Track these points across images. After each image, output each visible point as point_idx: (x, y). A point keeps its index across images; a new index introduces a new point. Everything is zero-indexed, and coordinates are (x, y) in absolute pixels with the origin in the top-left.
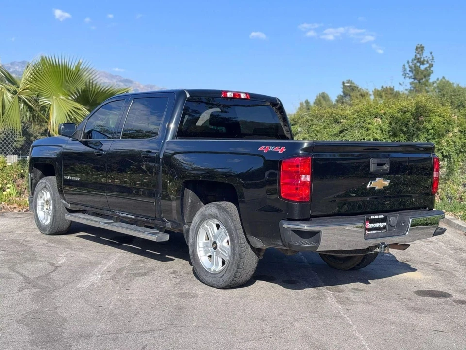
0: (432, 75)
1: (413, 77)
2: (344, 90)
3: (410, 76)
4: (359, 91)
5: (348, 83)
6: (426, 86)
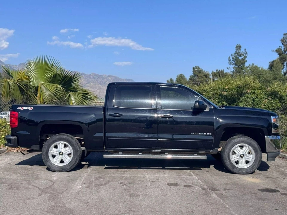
0: (246, 63)
1: (235, 64)
2: (194, 72)
3: (233, 63)
4: (203, 73)
5: (196, 68)
6: (243, 69)
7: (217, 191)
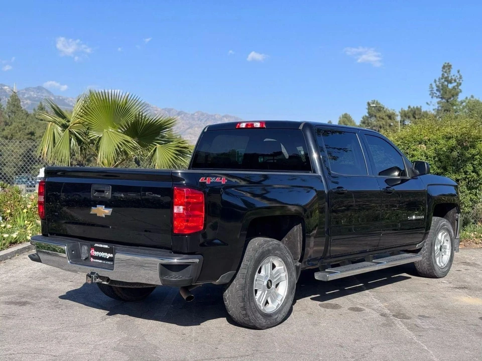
0: (460, 95)
1: (440, 97)
2: (370, 111)
3: (437, 95)
4: (385, 112)
5: (373, 104)
6: (455, 105)
7: (408, 319)
